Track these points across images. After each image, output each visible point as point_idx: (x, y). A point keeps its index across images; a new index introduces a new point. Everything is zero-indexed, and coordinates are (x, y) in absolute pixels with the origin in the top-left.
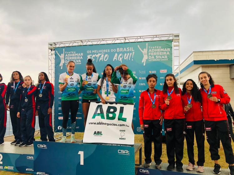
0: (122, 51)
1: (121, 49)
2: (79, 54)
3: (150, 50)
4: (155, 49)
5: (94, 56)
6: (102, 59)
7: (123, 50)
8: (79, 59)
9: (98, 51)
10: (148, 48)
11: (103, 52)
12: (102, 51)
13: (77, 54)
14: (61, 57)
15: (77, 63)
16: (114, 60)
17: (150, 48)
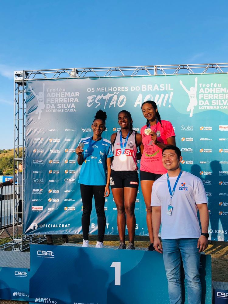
0: (151, 90)
1: (149, 86)
2: (73, 93)
3: (202, 89)
4: (211, 89)
5: (99, 97)
6: (115, 103)
7: (153, 88)
8: (72, 103)
9: (107, 89)
10: (198, 86)
11: (117, 92)
12: (115, 89)
13: (69, 93)
14: (38, 99)
15: (68, 109)
16: (135, 106)
17: (202, 85)
